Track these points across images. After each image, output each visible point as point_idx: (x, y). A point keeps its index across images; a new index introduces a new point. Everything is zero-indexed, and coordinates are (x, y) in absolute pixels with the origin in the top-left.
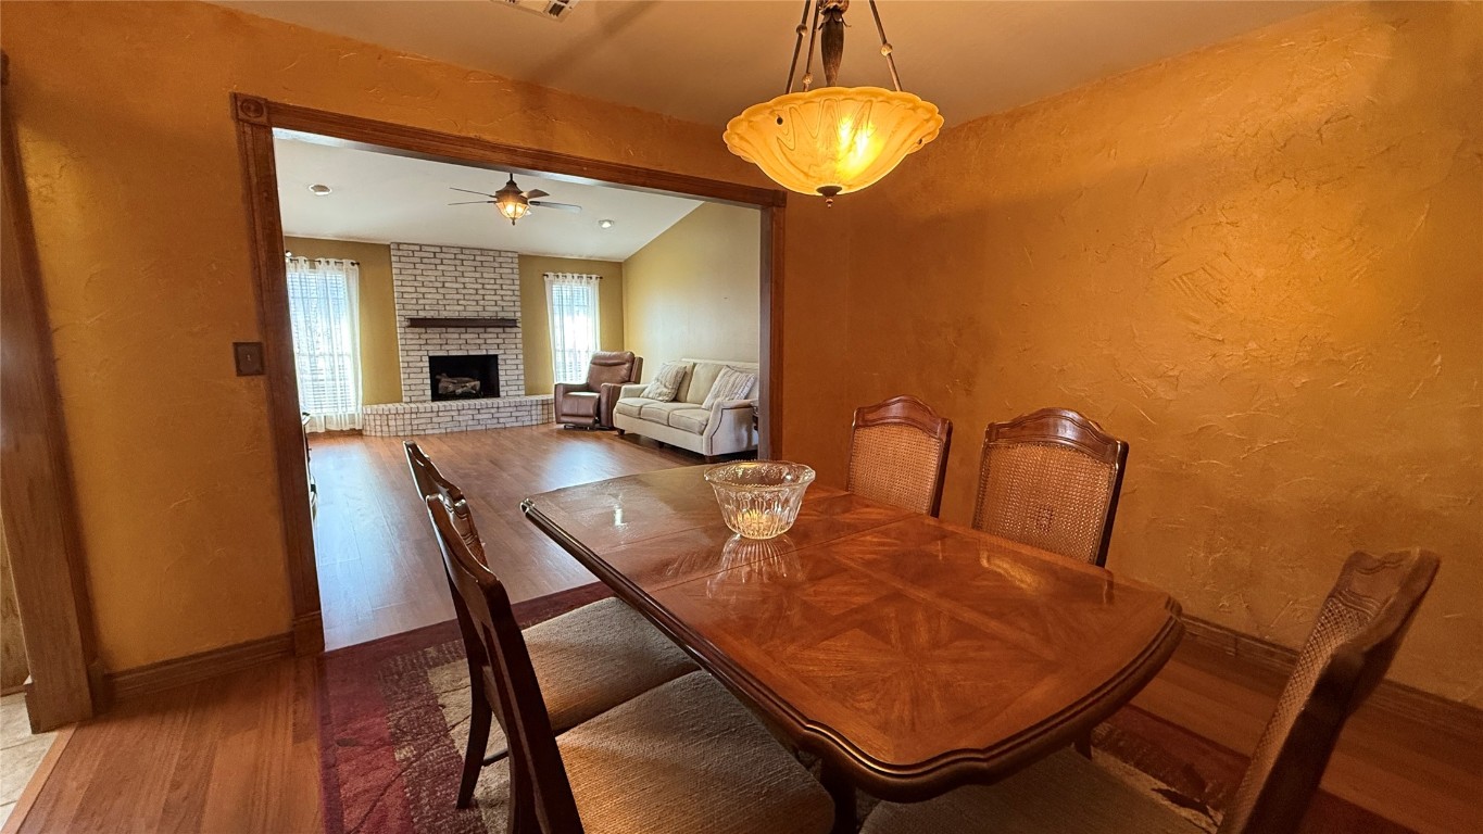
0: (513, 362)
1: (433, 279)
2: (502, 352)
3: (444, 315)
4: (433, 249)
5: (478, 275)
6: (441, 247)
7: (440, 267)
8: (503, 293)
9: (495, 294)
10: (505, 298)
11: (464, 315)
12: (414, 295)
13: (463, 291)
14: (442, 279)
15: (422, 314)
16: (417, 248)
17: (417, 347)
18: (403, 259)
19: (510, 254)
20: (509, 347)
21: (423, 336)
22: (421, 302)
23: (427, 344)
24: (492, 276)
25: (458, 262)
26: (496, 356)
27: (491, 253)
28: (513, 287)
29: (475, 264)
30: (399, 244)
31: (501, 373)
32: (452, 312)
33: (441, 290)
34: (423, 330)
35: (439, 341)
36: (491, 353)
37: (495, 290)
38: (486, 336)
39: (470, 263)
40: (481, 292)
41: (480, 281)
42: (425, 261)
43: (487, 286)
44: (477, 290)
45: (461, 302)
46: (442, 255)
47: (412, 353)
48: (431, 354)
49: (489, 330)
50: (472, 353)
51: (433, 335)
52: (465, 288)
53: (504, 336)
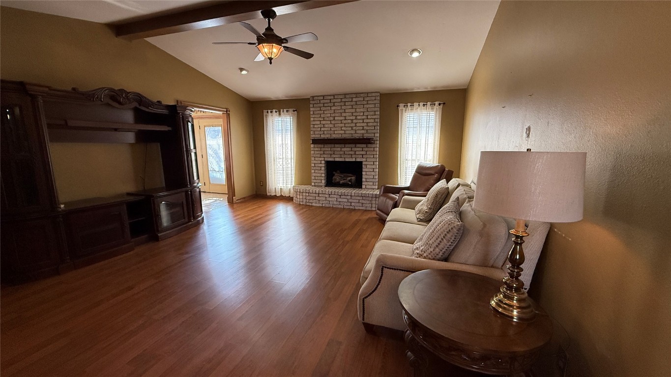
0: (371, 167)
1: (329, 115)
2: (364, 160)
3: (334, 136)
4: (330, 98)
5: (353, 110)
6: (334, 96)
7: (333, 108)
8: (368, 121)
9: (363, 122)
10: (369, 124)
11: (344, 136)
12: (319, 126)
13: (344, 122)
14: (333, 115)
15: (323, 136)
16: (322, 98)
17: (319, 156)
18: (315, 105)
19: (373, 94)
20: (368, 156)
21: (323, 149)
22: (322, 129)
23: (324, 154)
24: (362, 110)
25: (342, 104)
26: (361, 162)
27: (362, 95)
28: (374, 117)
29: (352, 103)
30: (313, 97)
31: (364, 173)
32: (338, 134)
33: (333, 122)
34: (323, 146)
35: (330, 152)
36: (358, 160)
37: (363, 119)
38: (356, 149)
39: (349, 103)
40: (355, 121)
41: (354, 114)
42: (326, 105)
43: (359, 117)
44: (352, 120)
45: (342, 129)
46: (335, 100)
47: (316, 159)
48: (326, 159)
49: (358, 145)
50: (347, 160)
51: (327, 148)
52: (345, 119)
53: (366, 149)
